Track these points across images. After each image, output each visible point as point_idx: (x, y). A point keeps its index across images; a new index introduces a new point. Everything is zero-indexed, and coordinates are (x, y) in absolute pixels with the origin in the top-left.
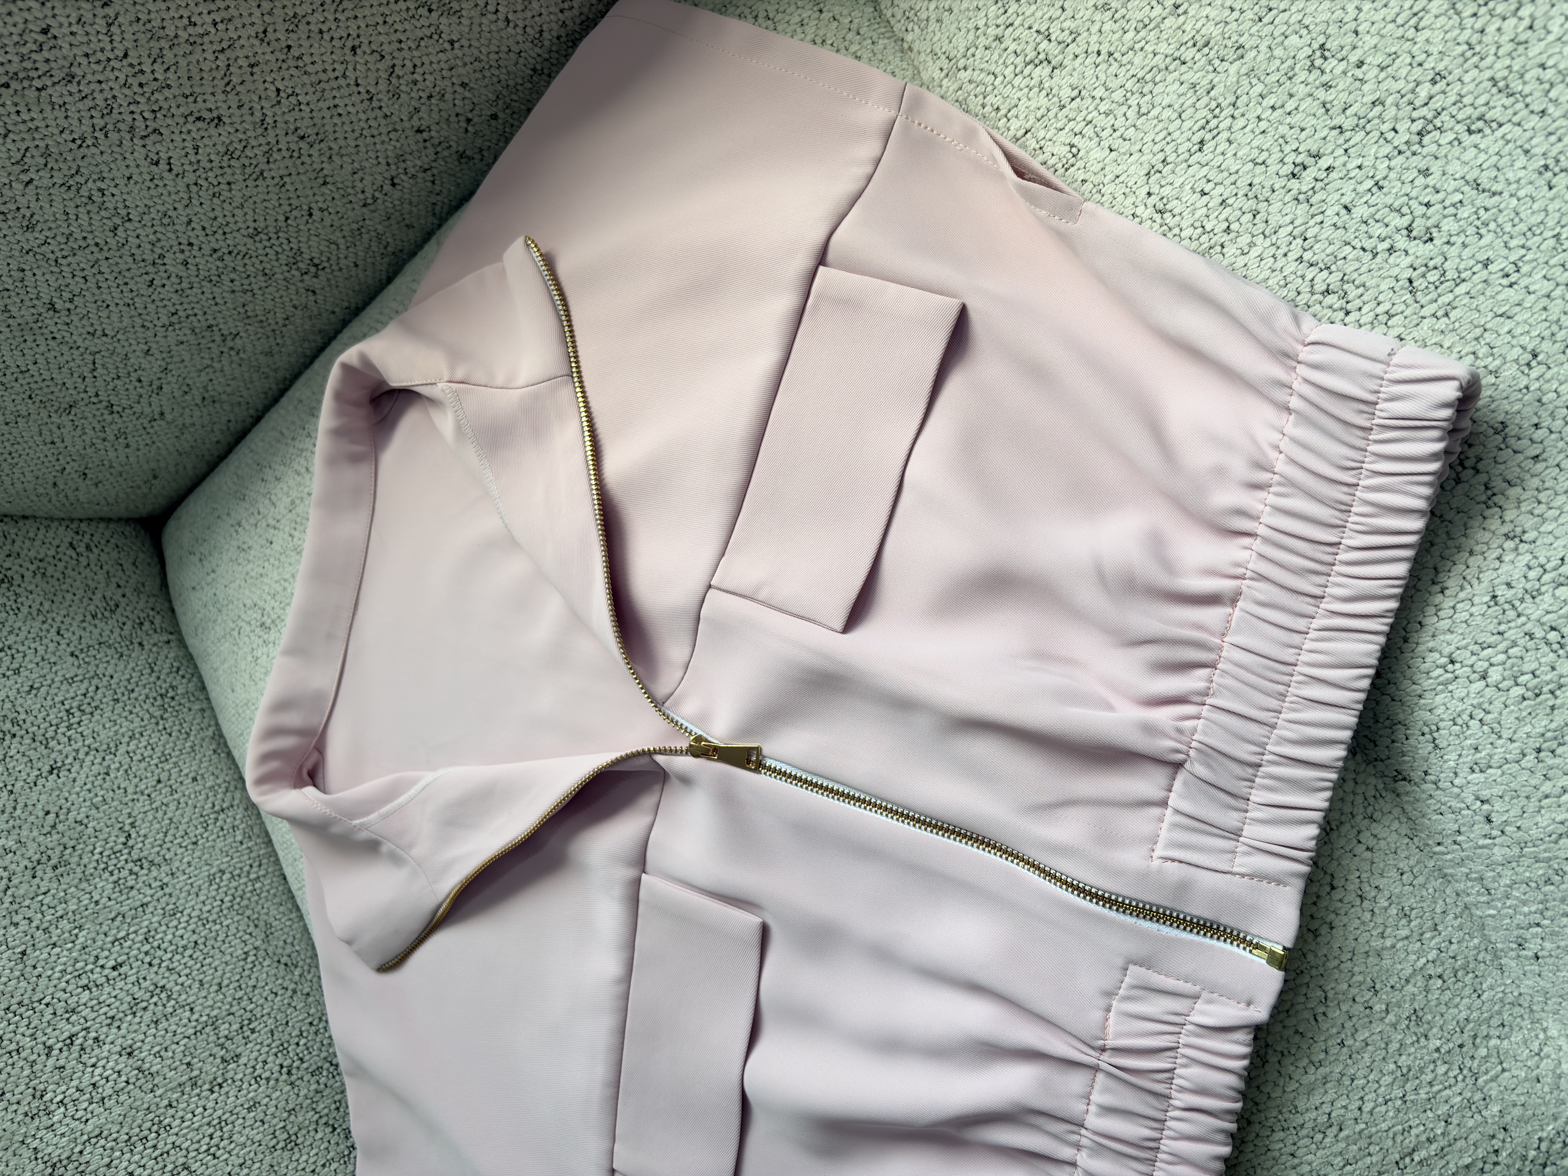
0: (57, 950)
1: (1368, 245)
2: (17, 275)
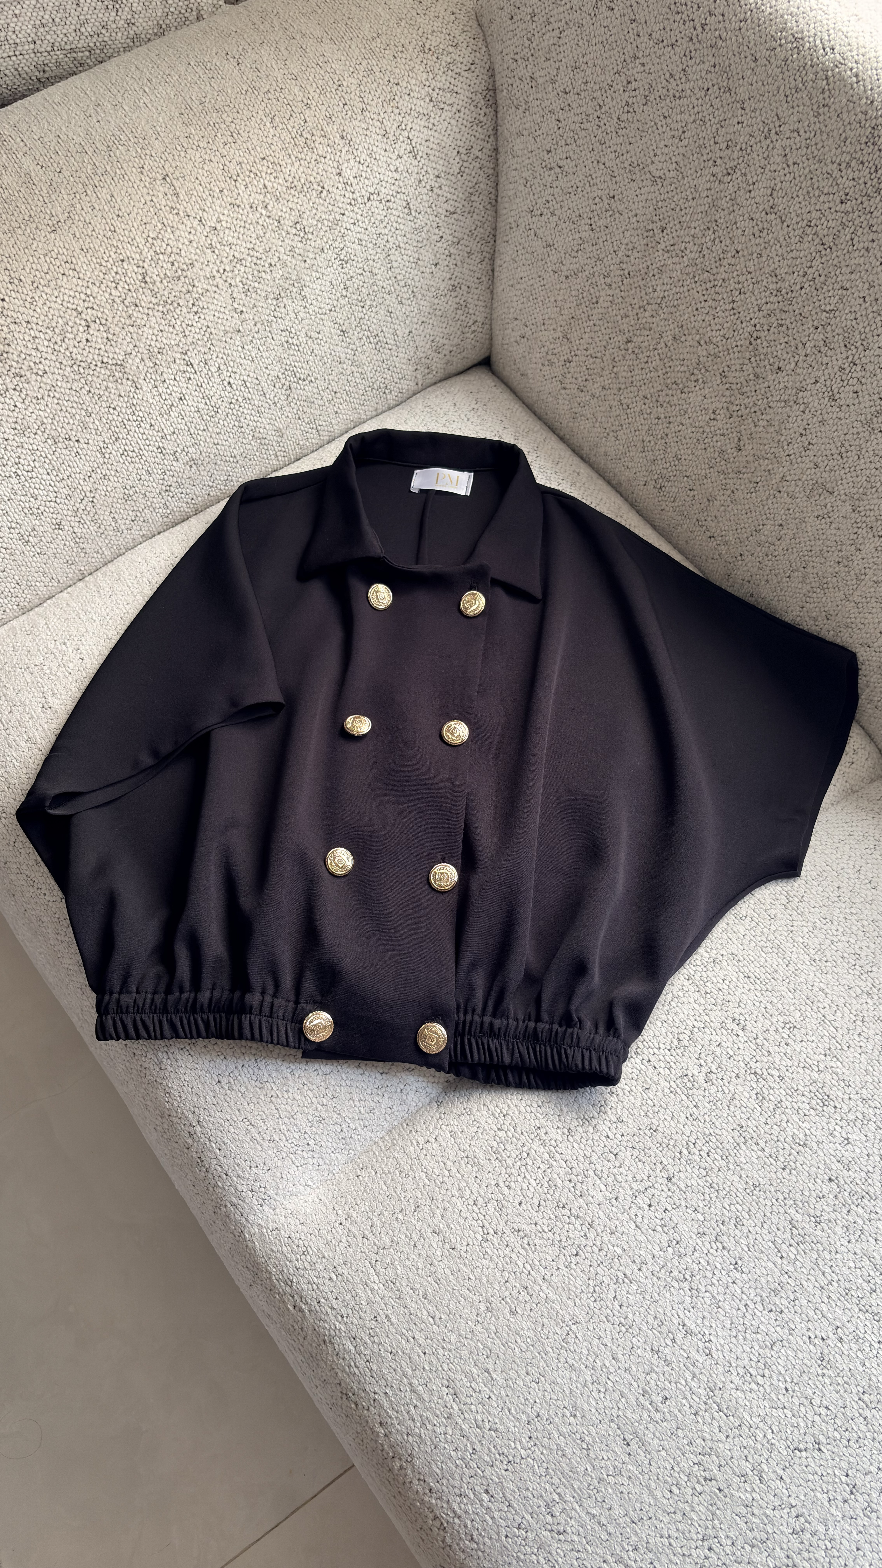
0: (240, 349)
1: (703, 1056)
2: (647, 326)
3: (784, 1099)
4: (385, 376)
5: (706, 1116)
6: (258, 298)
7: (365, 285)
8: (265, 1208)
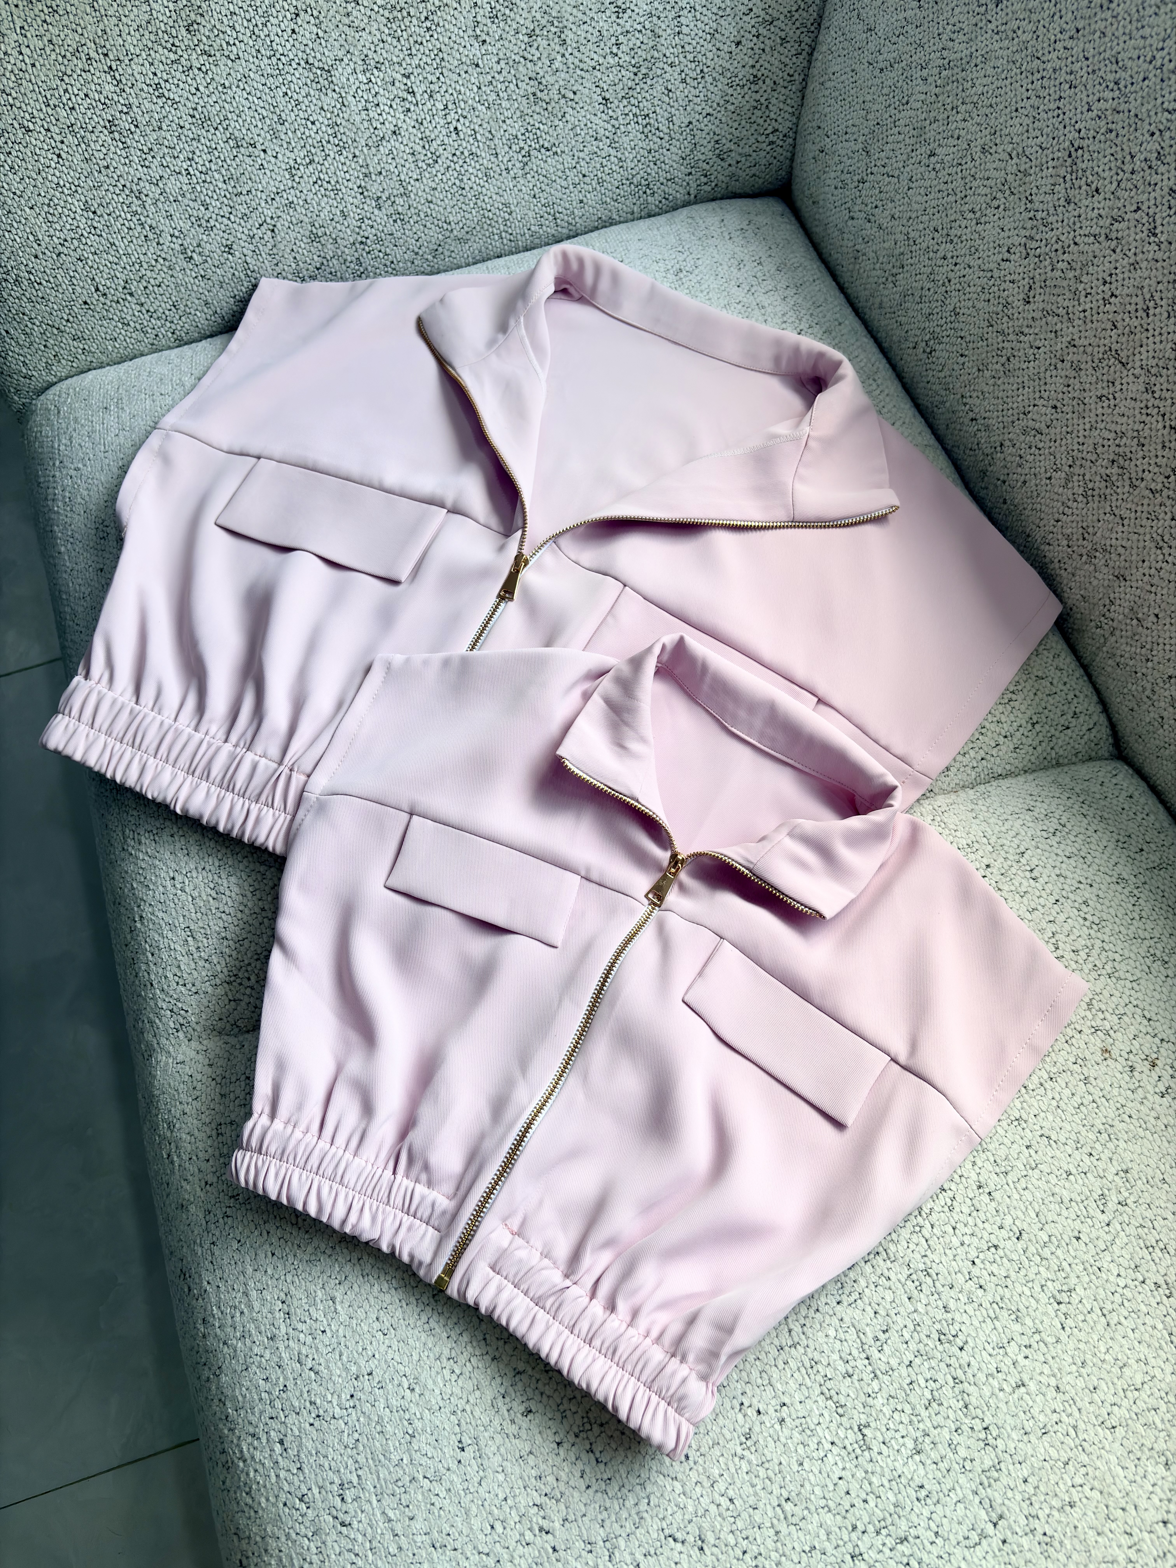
4: (649, 171)
6: (507, 28)
7: (643, 47)
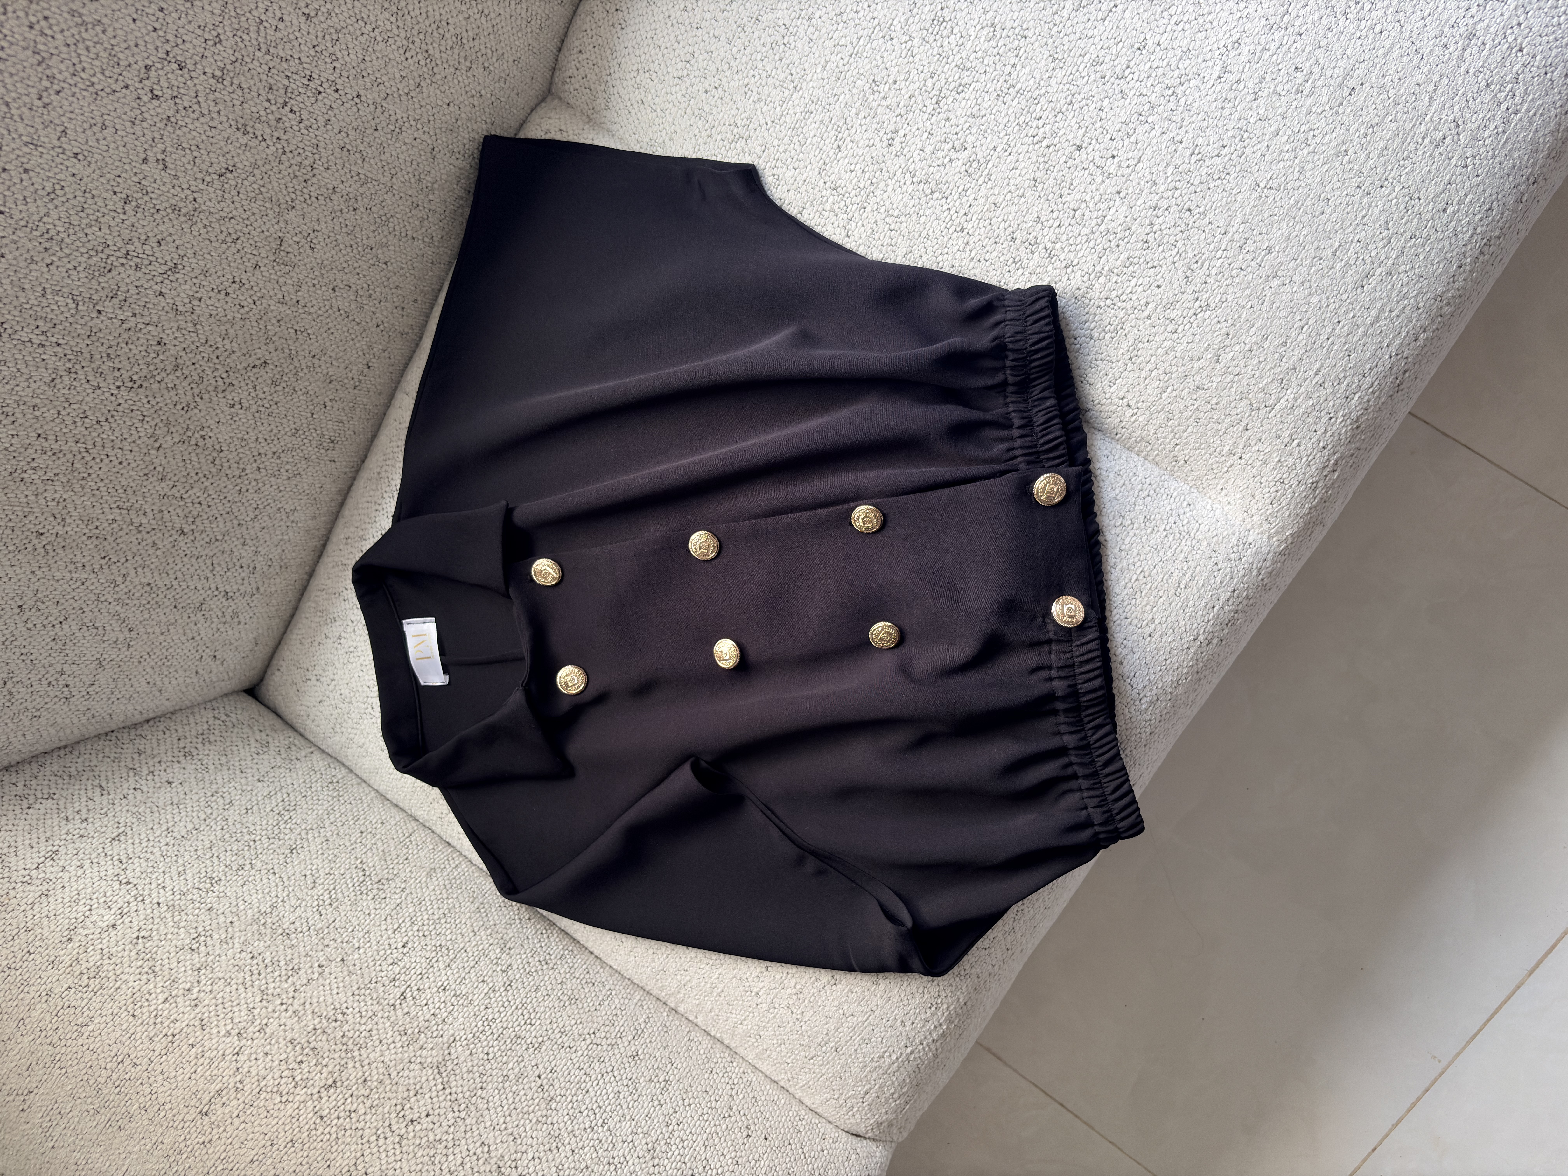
0: (361, 951)
3: (954, 64)
4: (320, 789)
5: (1001, 135)
8: (1250, 539)
